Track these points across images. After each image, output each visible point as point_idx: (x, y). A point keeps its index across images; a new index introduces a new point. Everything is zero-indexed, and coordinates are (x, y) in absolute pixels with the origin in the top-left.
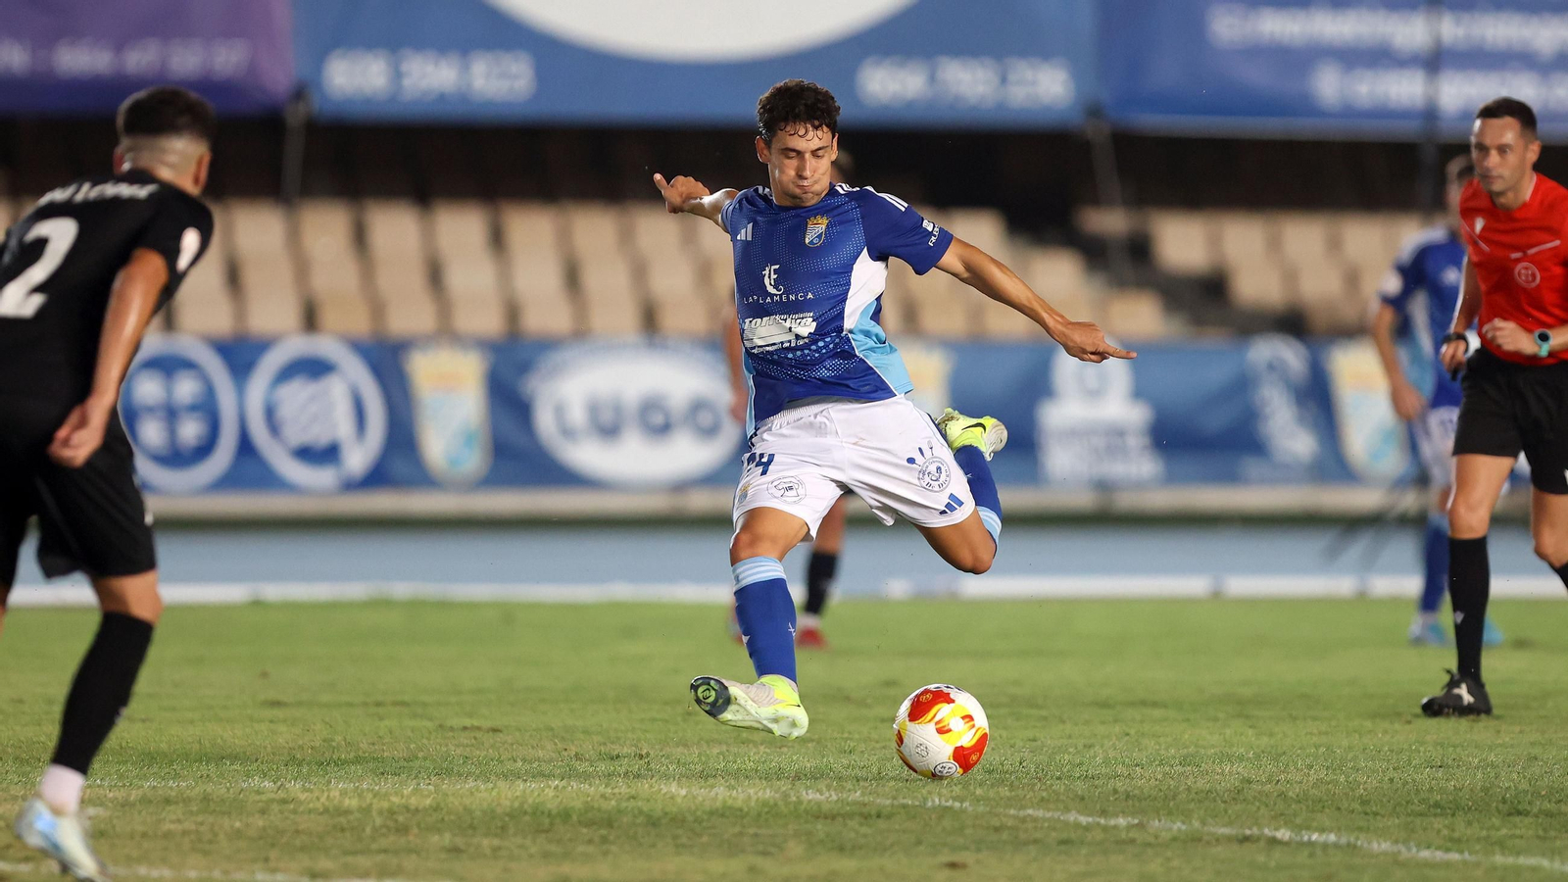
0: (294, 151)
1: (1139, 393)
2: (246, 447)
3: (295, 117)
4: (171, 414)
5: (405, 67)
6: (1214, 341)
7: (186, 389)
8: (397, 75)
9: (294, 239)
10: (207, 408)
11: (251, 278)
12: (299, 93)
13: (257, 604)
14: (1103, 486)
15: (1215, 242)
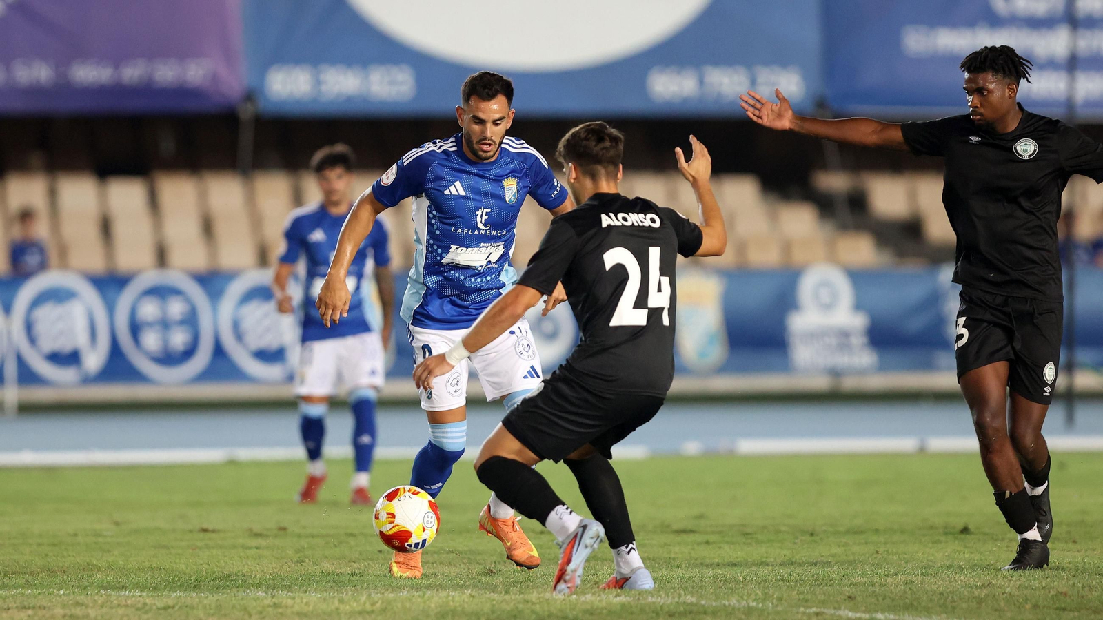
0: (246, 138)
1: (858, 306)
2: (219, 351)
3: (246, 112)
4: (165, 324)
5: (322, 77)
6: (913, 268)
7: (176, 308)
8: (318, 82)
9: (251, 200)
10: (191, 320)
11: (221, 229)
12: (250, 96)
13: (232, 463)
14: (835, 373)
15: (912, 196)
